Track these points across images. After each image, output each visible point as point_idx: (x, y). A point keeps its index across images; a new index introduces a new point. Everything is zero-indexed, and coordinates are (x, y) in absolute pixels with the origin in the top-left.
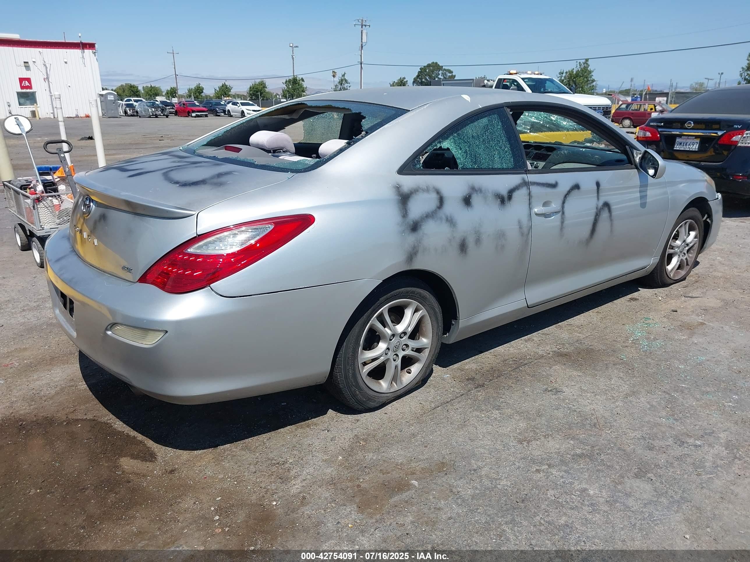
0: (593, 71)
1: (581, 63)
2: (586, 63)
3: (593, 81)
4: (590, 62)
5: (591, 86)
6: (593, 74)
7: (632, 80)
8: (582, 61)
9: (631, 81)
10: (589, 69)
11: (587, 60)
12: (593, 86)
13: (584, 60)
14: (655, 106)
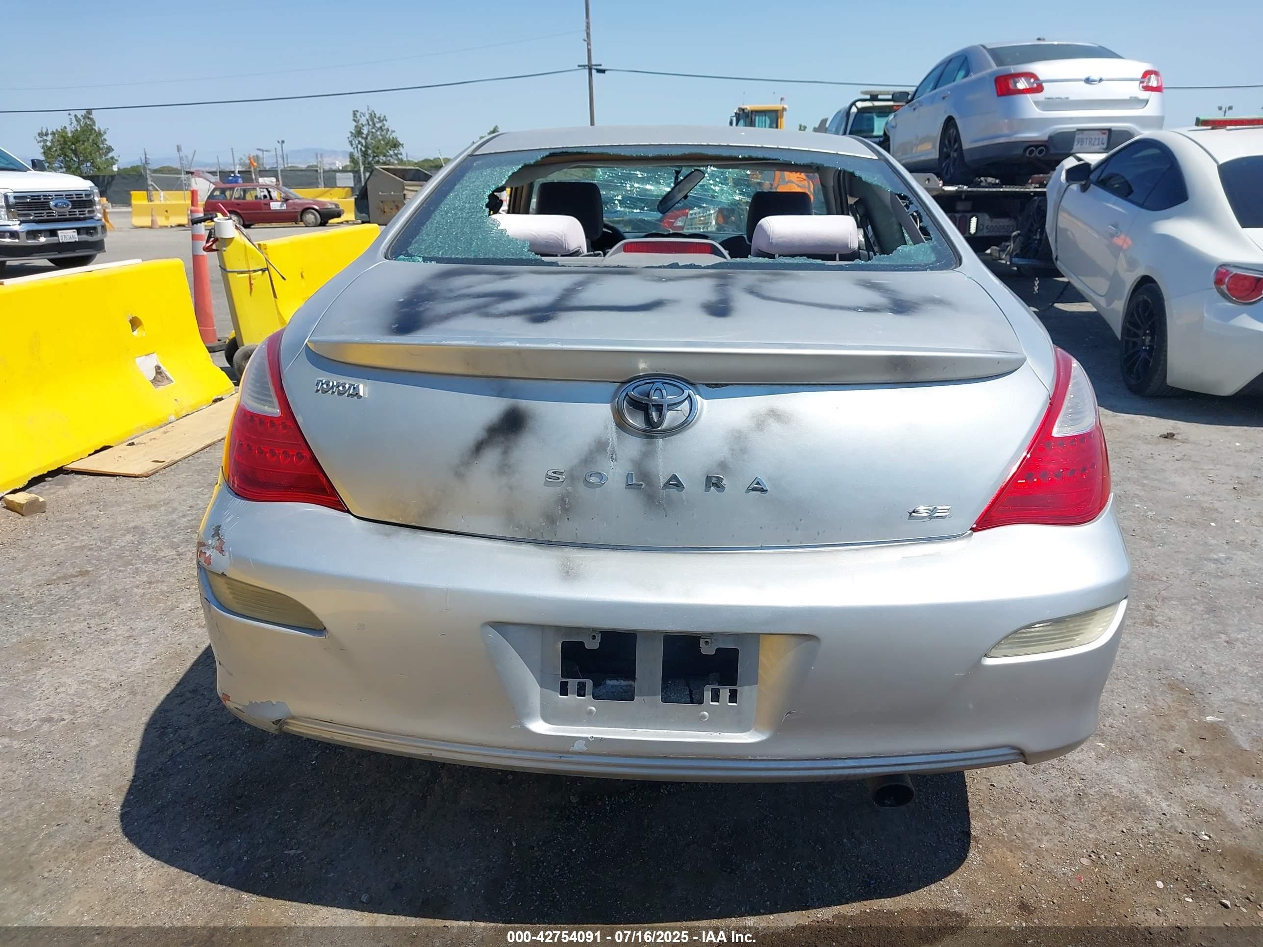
0: (105, 133)
1: (79, 116)
2: (89, 118)
3: (110, 149)
4: (95, 115)
5: (107, 159)
6: (105, 137)
7: (179, 149)
8: (80, 114)
9: (178, 151)
10: (96, 128)
11: (89, 111)
12: (112, 158)
13: (85, 112)
14: (269, 192)
